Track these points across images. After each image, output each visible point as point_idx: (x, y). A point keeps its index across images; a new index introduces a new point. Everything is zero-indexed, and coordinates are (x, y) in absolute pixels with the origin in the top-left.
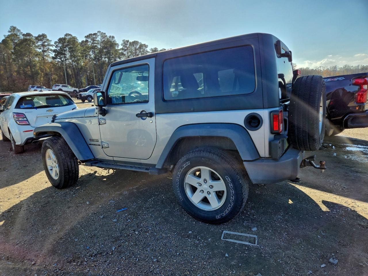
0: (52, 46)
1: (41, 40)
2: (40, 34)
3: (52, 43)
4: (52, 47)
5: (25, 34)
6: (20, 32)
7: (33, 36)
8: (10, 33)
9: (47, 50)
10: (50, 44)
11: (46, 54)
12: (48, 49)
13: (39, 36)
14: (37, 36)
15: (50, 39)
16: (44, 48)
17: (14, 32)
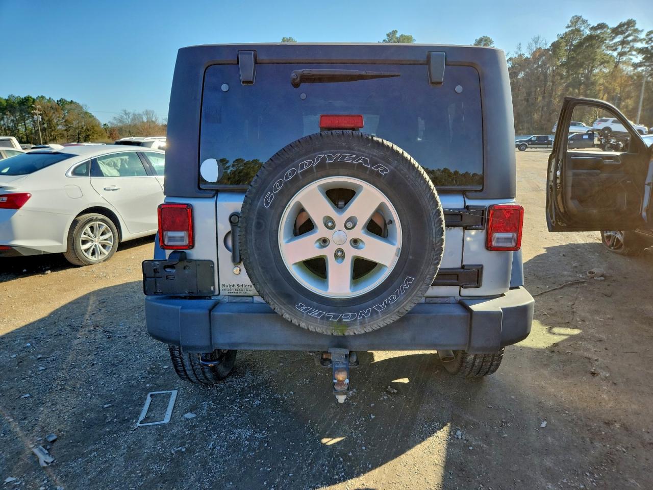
0: (641, 40)
1: (622, 33)
2: (623, 22)
3: (642, 36)
4: (642, 43)
5: (596, 25)
6: (585, 24)
7: (608, 28)
8: (567, 30)
9: (629, 51)
10: (638, 37)
11: (624, 58)
12: (632, 48)
13: (621, 25)
14: (615, 26)
15: (640, 29)
16: (625, 47)
17: (575, 26)
